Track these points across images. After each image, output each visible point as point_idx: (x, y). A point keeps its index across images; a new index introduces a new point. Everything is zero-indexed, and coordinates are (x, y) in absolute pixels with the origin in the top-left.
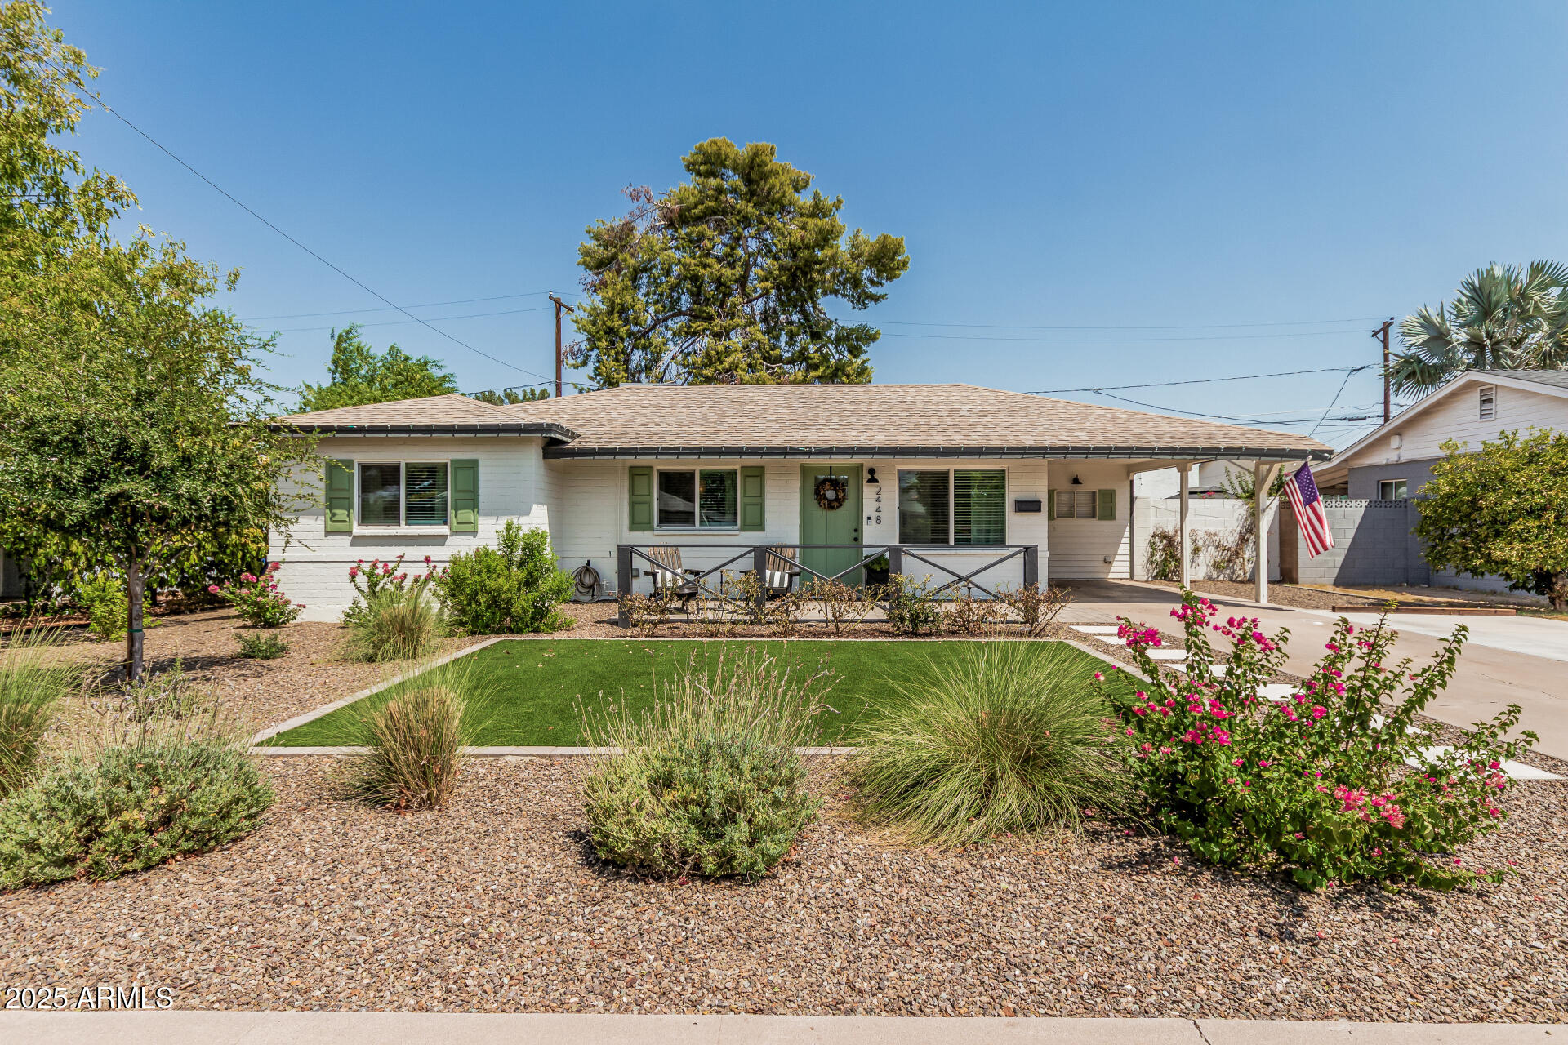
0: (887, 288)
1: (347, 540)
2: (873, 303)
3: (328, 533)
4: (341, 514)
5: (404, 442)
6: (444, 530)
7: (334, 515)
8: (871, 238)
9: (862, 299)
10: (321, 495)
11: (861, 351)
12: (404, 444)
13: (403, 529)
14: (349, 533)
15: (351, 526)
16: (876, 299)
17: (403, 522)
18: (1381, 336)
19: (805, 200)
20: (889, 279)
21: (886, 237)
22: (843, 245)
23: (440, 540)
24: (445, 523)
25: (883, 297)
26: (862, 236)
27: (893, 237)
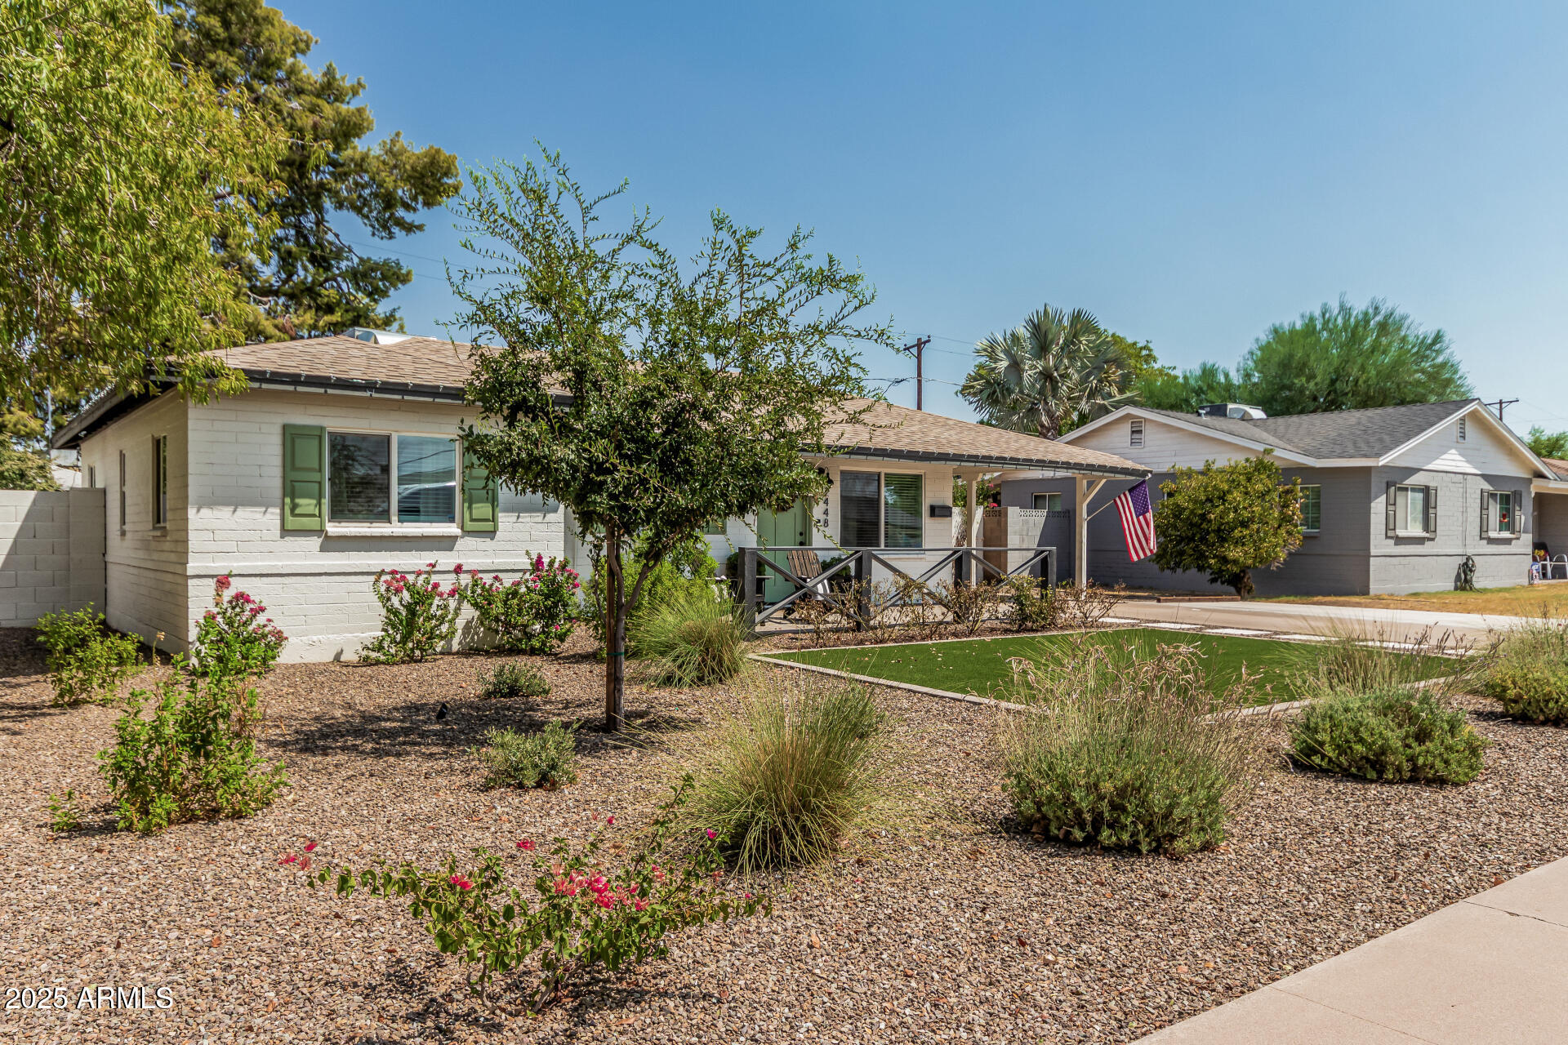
0: (420, 215)
1: (315, 542)
2: (404, 233)
3: (285, 532)
4: (307, 504)
5: (399, 407)
6: (452, 529)
7: (294, 507)
8: (416, 148)
9: (386, 225)
10: (272, 476)
11: (384, 294)
12: (399, 409)
13: (396, 528)
14: (320, 532)
15: (322, 523)
16: (409, 228)
17: (394, 518)
18: (914, 351)
19: (311, 70)
20: (427, 204)
21: (438, 151)
22: (371, 145)
23: (447, 543)
24: (452, 520)
25: (420, 228)
26: (403, 141)
27: (446, 152)
